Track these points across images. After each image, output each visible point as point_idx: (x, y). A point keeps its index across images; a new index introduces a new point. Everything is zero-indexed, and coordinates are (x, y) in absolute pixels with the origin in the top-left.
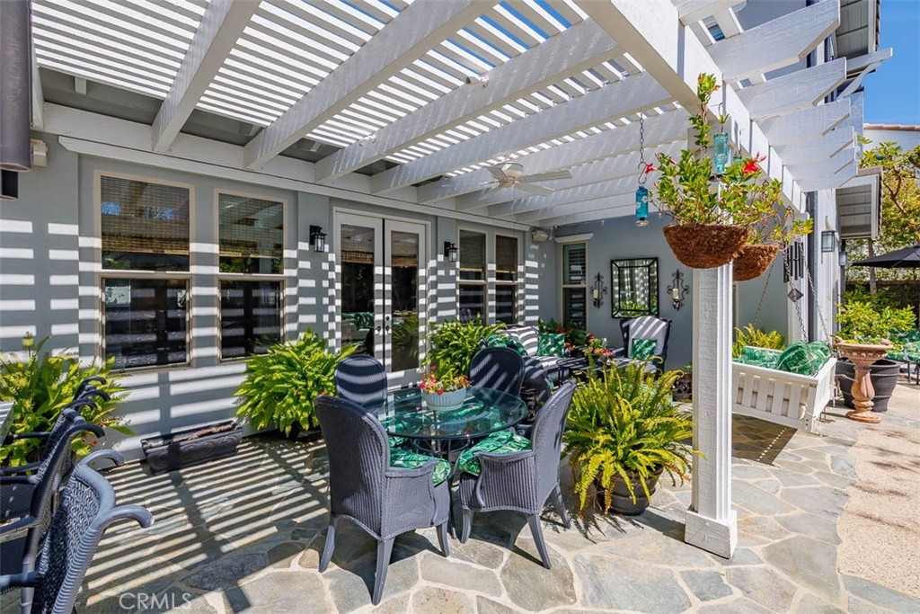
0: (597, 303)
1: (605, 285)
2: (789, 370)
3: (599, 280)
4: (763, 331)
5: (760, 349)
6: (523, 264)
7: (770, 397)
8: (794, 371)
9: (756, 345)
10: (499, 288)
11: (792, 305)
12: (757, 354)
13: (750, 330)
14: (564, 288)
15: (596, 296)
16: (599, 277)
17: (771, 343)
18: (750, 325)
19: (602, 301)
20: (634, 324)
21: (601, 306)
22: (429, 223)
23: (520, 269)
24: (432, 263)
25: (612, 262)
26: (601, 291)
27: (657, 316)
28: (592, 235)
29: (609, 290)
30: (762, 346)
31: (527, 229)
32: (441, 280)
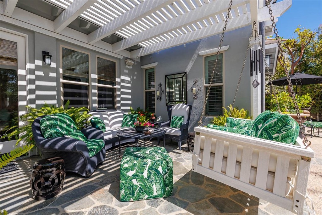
0: (160, 98)
1: (163, 89)
2: (271, 138)
3: (160, 86)
4: (237, 109)
5: (237, 119)
6: (119, 77)
7: (254, 168)
8: (276, 139)
9: (234, 117)
10: (100, 89)
11: (253, 90)
12: (236, 122)
13: (231, 108)
14: (145, 92)
15: (158, 94)
16: (160, 85)
17: (242, 115)
18: (230, 105)
19: (162, 97)
20: (174, 108)
21: (162, 100)
22: (27, 36)
23: (117, 80)
24: (30, 66)
25: (166, 76)
26: (161, 92)
27: (186, 104)
28: (157, 63)
29: (165, 91)
30: (237, 117)
31: (122, 58)
32: (39, 78)
